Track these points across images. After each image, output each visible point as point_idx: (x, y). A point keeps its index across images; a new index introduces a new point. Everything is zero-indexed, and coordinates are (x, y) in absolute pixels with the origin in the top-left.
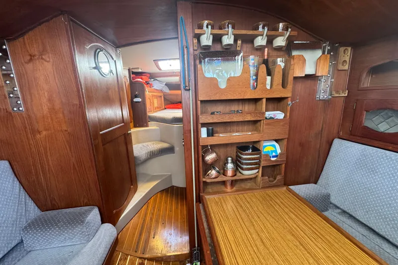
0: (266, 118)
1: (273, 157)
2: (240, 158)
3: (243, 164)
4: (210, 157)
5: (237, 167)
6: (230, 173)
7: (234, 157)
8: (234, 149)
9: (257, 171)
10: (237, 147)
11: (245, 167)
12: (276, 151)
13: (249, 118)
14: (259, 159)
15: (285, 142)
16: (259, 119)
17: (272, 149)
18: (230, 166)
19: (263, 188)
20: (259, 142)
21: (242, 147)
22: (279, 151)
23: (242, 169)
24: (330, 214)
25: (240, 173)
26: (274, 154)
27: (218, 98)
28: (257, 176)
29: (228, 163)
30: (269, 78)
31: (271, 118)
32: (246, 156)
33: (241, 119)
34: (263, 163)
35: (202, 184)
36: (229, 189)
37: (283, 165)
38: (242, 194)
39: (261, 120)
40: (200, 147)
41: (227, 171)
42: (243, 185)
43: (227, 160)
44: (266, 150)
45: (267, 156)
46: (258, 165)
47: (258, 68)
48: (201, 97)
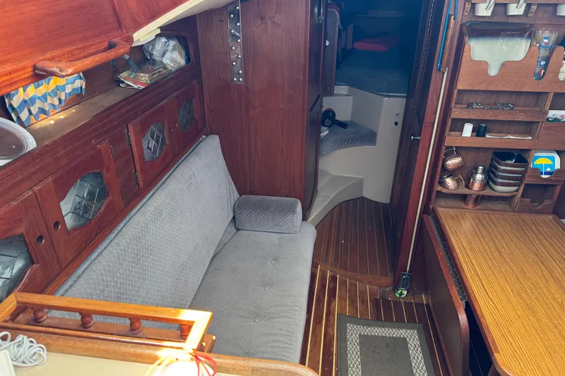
0: (548, 120)
1: (546, 173)
2: (496, 168)
4: (453, 162)
5: (489, 175)
6: (476, 186)
7: (488, 167)
8: (490, 155)
9: (514, 188)
10: (494, 153)
11: (500, 180)
12: (552, 166)
13: (522, 118)
14: (523, 173)
16: (535, 120)
17: (547, 162)
18: (479, 177)
19: (520, 211)
20: (528, 150)
21: (502, 155)
22: (558, 166)
23: (495, 183)
25: (491, 188)
26: (549, 169)
27: (483, 89)
28: (514, 196)
29: (476, 173)
31: (556, 120)
32: (506, 167)
33: (509, 118)
34: (528, 180)
35: (434, 194)
36: (470, 206)
37: (559, 188)
38: (488, 214)
39: (538, 122)
40: (444, 148)
41: (473, 183)
42: (490, 205)
43: (476, 169)
44: (538, 162)
45: (537, 171)
46: (518, 181)
47: (552, 51)
48: (461, 85)
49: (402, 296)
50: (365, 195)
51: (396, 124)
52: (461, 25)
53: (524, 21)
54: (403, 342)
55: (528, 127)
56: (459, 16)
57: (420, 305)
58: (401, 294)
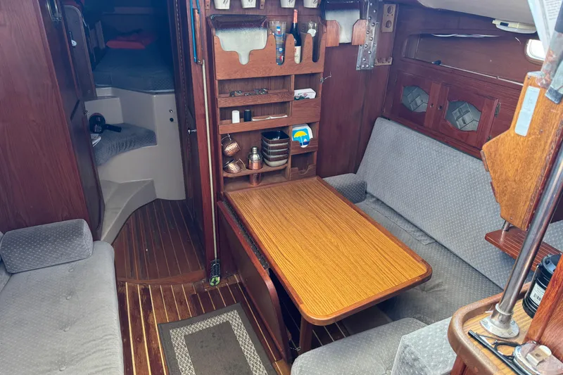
0: (295, 99)
1: (305, 143)
2: (267, 147)
3: (269, 154)
4: (231, 148)
5: (263, 154)
6: (255, 166)
7: (260, 147)
8: (259, 136)
9: (284, 161)
10: (262, 134)
11: (272, 157)
12: (307, 137)
13: (275, 99)
14: (288, 147)
15: (317, 126)
16: (287, 100)
17: (303, 134)
18: (255, 157)
19: (294, 179)
20: (287, 127)
21: (269, 134)
22: (311, 136)
23: (269, 160)
24: (366, 205)
25: (267, 165)
26: (305, 140)
27: (239, 77)
28: (285, 169)
29: (252, 154)
30: (298, 48)
31: (301, 98)
32: (275, 144)
33: (266, 101)
34: (293, 152)
35: (222, 180)
36: (255, 184)
37: (315, 154)
38: (269, 187)
39: (289, 102)
40: (219, 137)
41: (252, 164)
42: (270, 180)
43: (252, 150)
44: (297, 135)
45: (298, 143)
46: (286, 154)
47: (285, 38)
48: (220, 76)
49: (217, 283)
50: (159, 196)
51: (172, 120)
52: (207, 19)
53: (257, 13)
54: (227, 326)
55: (282, 107)
56: (203, 11)
57: (234, 286)
58: (215, 281)
